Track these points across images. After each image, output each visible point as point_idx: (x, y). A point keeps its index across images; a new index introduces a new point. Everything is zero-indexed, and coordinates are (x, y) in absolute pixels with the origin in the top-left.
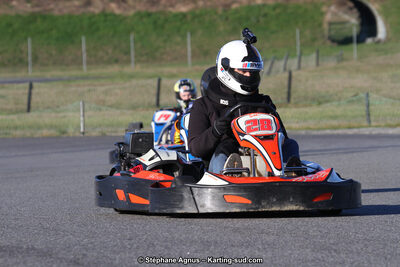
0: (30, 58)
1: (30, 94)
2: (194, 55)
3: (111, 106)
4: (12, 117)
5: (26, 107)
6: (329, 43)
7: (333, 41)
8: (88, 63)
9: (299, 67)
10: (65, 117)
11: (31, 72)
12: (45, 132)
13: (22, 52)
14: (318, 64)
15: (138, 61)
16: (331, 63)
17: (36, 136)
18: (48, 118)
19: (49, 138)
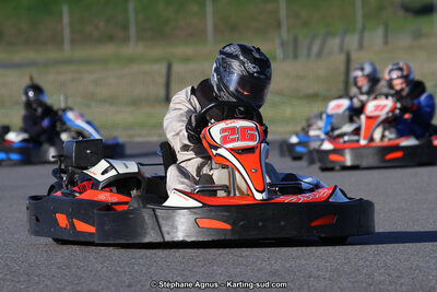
2: (217, 30)
3: (104, 101)
6: (401, 13)
7: (407, 9)
8: (73, 41)
9: (361, 47)
14: (386, 42)
15: (140, 38)
16: (404, 40)
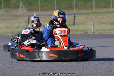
0: (75, 6)
5: (73, 23)
10: (87, 27)
11: (75, 11)
12: (80, 33)
13: (72, 4)
15: (113, 7)
17: (76, 34)
18: (81, 27)
19: (81, 35)
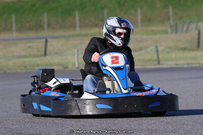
1: (46, 46)
2: (142, 21)
4: (36, 59)
